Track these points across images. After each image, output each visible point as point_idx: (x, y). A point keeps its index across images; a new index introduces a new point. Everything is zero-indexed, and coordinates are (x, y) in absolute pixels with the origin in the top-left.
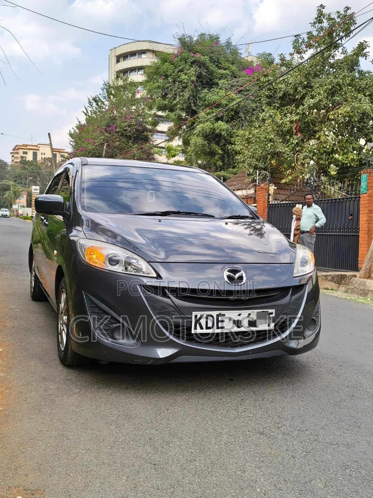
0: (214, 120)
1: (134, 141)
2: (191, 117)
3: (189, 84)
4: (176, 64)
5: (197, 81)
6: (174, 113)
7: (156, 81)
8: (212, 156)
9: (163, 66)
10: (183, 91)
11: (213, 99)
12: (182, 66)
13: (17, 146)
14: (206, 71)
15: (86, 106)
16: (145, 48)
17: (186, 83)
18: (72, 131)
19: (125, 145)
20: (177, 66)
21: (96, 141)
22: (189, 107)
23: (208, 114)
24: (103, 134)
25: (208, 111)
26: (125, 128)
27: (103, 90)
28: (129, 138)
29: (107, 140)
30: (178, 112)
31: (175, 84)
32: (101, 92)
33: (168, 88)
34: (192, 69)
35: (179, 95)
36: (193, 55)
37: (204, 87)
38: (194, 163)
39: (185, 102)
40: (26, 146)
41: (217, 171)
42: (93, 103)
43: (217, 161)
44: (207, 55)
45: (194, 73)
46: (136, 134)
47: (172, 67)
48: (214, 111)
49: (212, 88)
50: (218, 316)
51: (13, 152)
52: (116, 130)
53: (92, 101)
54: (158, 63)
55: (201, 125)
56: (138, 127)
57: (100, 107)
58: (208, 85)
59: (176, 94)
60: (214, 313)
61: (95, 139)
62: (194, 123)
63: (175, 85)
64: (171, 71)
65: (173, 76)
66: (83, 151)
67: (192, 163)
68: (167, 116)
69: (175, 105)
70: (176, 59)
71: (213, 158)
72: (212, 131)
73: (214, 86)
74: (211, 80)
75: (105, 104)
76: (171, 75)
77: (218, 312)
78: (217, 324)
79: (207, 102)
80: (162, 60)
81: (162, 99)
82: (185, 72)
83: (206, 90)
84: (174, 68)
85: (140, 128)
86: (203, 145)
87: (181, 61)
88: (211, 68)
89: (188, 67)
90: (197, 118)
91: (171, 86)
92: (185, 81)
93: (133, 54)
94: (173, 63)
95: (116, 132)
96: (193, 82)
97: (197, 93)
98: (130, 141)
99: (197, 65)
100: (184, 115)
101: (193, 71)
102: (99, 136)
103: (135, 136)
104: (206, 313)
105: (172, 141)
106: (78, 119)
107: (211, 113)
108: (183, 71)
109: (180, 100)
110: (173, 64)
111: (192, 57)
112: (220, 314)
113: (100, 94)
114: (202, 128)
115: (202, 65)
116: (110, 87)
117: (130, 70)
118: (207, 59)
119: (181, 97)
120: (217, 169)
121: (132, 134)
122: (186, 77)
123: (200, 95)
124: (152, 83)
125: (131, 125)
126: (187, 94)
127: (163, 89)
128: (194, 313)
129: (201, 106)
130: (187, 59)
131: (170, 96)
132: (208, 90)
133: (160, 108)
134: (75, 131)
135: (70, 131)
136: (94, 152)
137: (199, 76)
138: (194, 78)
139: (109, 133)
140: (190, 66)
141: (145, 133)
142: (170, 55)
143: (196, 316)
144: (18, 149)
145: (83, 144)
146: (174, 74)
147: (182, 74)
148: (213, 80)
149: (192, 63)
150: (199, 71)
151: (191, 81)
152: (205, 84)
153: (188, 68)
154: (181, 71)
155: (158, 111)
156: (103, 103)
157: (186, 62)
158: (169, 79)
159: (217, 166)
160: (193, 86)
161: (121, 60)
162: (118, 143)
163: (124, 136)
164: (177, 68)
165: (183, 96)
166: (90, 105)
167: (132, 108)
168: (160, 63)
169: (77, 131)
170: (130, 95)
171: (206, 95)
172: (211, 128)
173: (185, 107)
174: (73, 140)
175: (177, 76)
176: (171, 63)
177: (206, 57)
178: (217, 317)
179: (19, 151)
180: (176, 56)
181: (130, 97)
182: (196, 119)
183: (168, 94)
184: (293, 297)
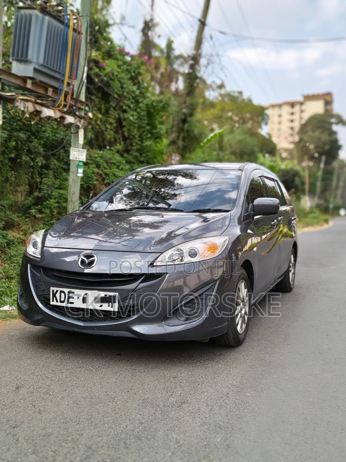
50: (69, 292)
60: (66, 290)
77: (69, 290)
78: (68, 300)
104: (60, 289)
112: (70, 291)
128: (52, 288)
143: (53, 291)
178: (68, 294)
184: (142, 285)
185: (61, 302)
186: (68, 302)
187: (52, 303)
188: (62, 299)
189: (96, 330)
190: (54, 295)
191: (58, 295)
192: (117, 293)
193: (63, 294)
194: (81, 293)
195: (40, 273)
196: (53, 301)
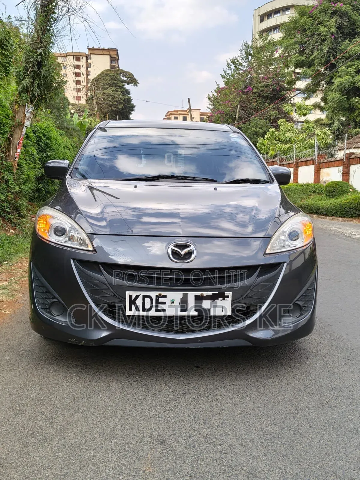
0: (355, 73)
1: (270, 101)
2: (330, 71)
3: (328, 36)
4: (315, 16)
5: (337, 32)
6: (312, 68)
7: (293, 36)
8: (352, 112)
9: (301, 20)
10: (321, 44)
11: (354, 50)
12: (321, 18)
13: (169, 112)
14: (348, 20)
15: (225, 69)
16: (289, 4)
17: (325, 36)
18: (211, 95)
19: (261, 106)
20: (316, 18)
21: (232, 103)
22: (328, 61)
23: (349, 67)
24: (240, 96)
25: (349, 63)
26: (262, 89)
27: (241, 52)
28: (266, 98)
29: (244, 101)
30: (317, 67)
31: (314, 37)
32: (239, 54)
33: (306, 43)
34: (332, 20)
35: (317, 49)
36: (333, 5)
37: (345, 38)
38: (336, 121)
39: (324, 56)
40: (177, 111)
41: (357, 128)
42: (231, 65)
43: (357, 116)
44: (349, 4)
45: (334, 24)
46: (273, 94)
47: (310, 20)
48: (355, 63)
49: (354, 38)
50: (158, 297)
51: (165, 117)
52: (253, 91)
53: (231, 64)
54: (296, 18)
55: (339, 79)
56: (275, 86)
57: (238, 69)
58: (350, 36)
59: (314, 48)
60: (153, 294)
61: (232, 101)
62: (332, 78)
63: (313, 39)
64: (310, 24)
65: (311, 30)
66: (220, 113)
67: (333, 120)
68: (303, 73)
69: (313, 60)
70: (316, 11)
71: (352, 114)
72: (352, 85)
73: (356, 36)
74: (353, 30)
75: (243, 66)
76: (309, 29)
77: (157, 293)
79: (348, 54)
80: (300, 13)
81: (298, 55)
82: (324, 24)
83: (347, 41)
84: (313, 21)
85: (277, 88)
86: (341, 101)
87: (320, 13)
88: (354, 17)
89: (327, 18)
90: (337, 71)
91: (309, 40)
92: (324, 33)
93: (277, 11)
94: (312, 15)
95: (253, 93)
96: (332, 34)
97: (337, 46)
98: (267, 101)
99: (338, 15)
100: (323, 70)
101: (333, 23)
102: (236, 98)
103: (272, 96)
104: (142, 293)
105: (310, 98)
106: (216, 83)
107: (352, 66)
108: (322, 24)
109: (318, 54)
110: (312, 17)
111: (333, 7)
112: (160, 295)
113: (238, 56)
114: (340, 83)
115: (342, 14)
116: (248, 47)
117: (273, 29)
118: (349, 7)
119: (320, 51)
120: (356, 125)
121: (269, 94)
122: (326, 29)
123: (340, 47)
124: (289, 39)
125: (268, 84)
126: (325, 48)
127: (301, 43)
128: (128, 293)
129: (341, 59)
130: (327, 10)
131: (307, 51)
132: (349, 41)
133: (297, 66)
134: (213, 95)
135: (209, 94)
136: (230, 114)
137: (340, 27)
138: (333, 30)
139: (246, 94)
140: (330, 17)
141: (283, 93)
142: (310, 8)
143: (131, 296)
144: (169, 115)
145: (220, 107)
146: (312, 28)
147: (321, 27)
148: (356, 29)
149: (333, 14)
150: (340, 22)
151: (330, 33)
152: (346, 35)
153: (328, 20)
154: (320, 23)
155: (296, 68)
156: (241, 64)
157: (326, 13)
158: (307, 32)
159: (356, 122)
160: (333, 38)
161: (265, 19)
162: (255, 104)
163: (261, 96)
164: (316, 20)
165: (321, 50)
166: (229, 67)
167: (270, 68)
168: (298, 17)
169: (216, 94)
170: (268, 54)
171: (347, 47)
172: (351, 82)
173: (323, 62)
174: (211, 103)
175: (315, 29)
176: (309, 16)
177: (348, 6)
178: (156, 298)
179: (171, 116)
180: (315, 8)
181: (268, 56)
182: (335, 73)
183: (305, 49)
184: (260, 278)
185: (144, 310)
186: (157, 310)
187: (128, 313)
188: (147, 306)
189: (199, 342)
190: (133, 302)
191: (139, 302)
192: (231, 293)
193: (148, 300)
194: (177, 296)
195: (100, 272)
196: (130, 310)
